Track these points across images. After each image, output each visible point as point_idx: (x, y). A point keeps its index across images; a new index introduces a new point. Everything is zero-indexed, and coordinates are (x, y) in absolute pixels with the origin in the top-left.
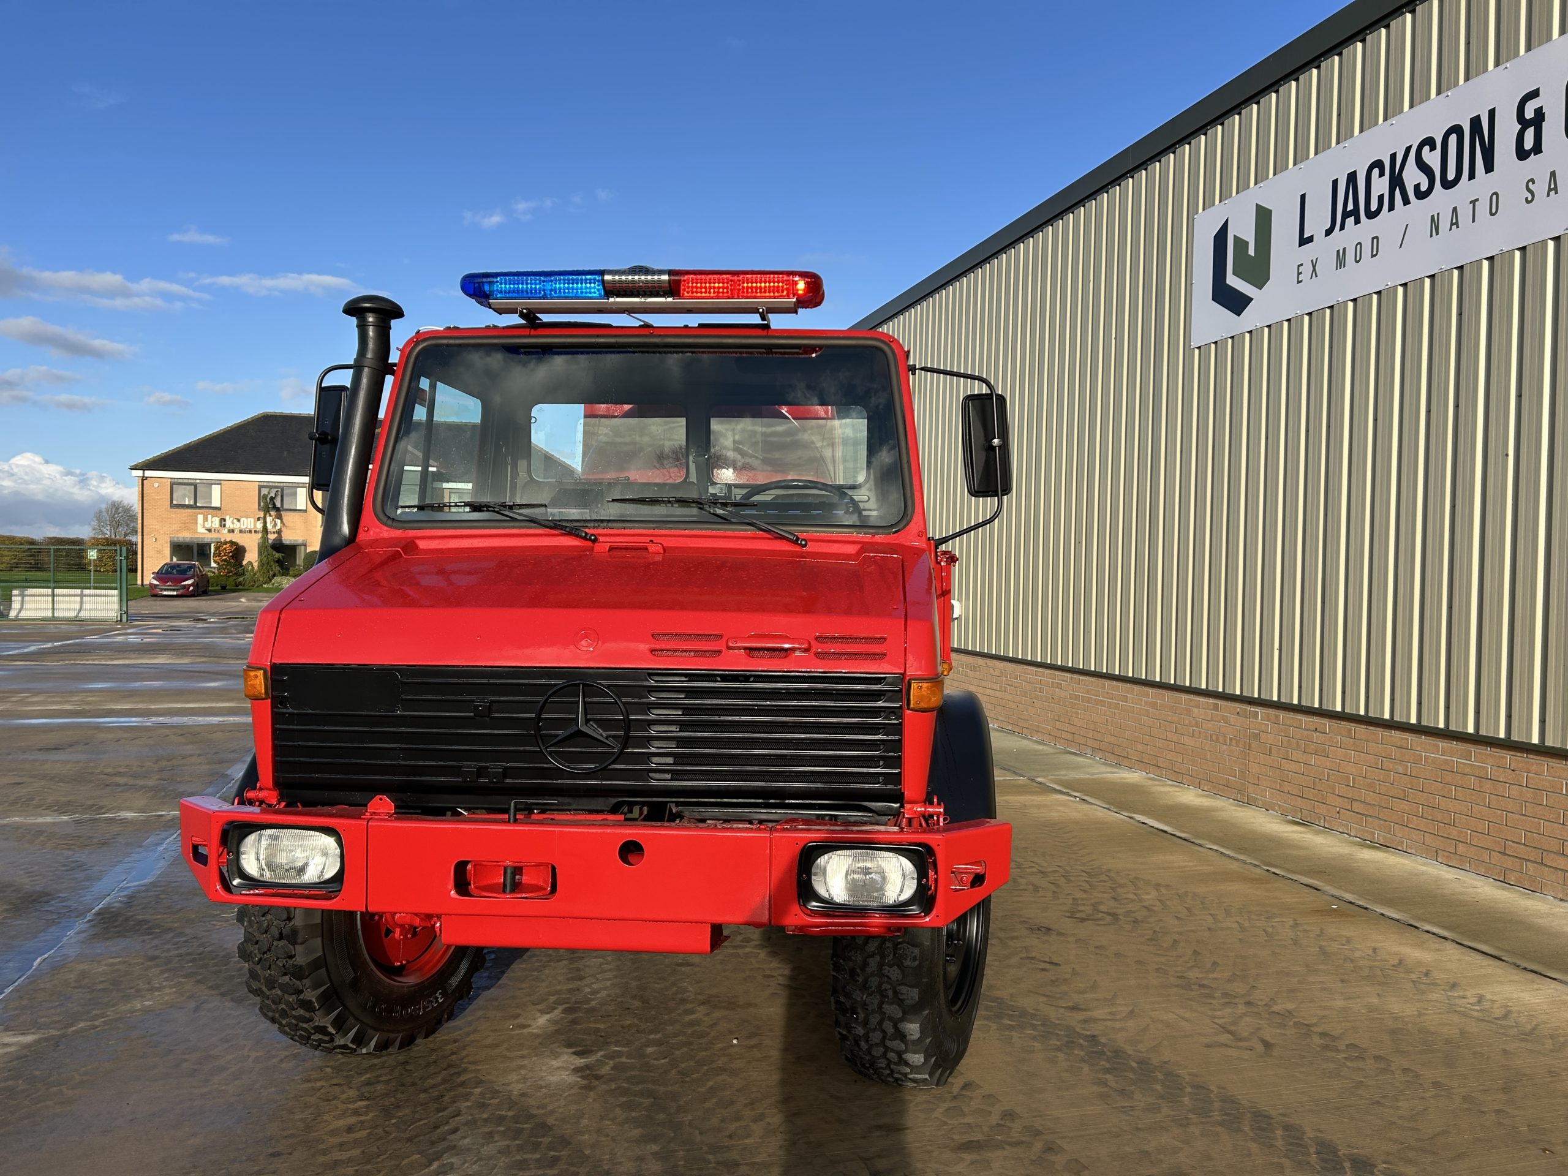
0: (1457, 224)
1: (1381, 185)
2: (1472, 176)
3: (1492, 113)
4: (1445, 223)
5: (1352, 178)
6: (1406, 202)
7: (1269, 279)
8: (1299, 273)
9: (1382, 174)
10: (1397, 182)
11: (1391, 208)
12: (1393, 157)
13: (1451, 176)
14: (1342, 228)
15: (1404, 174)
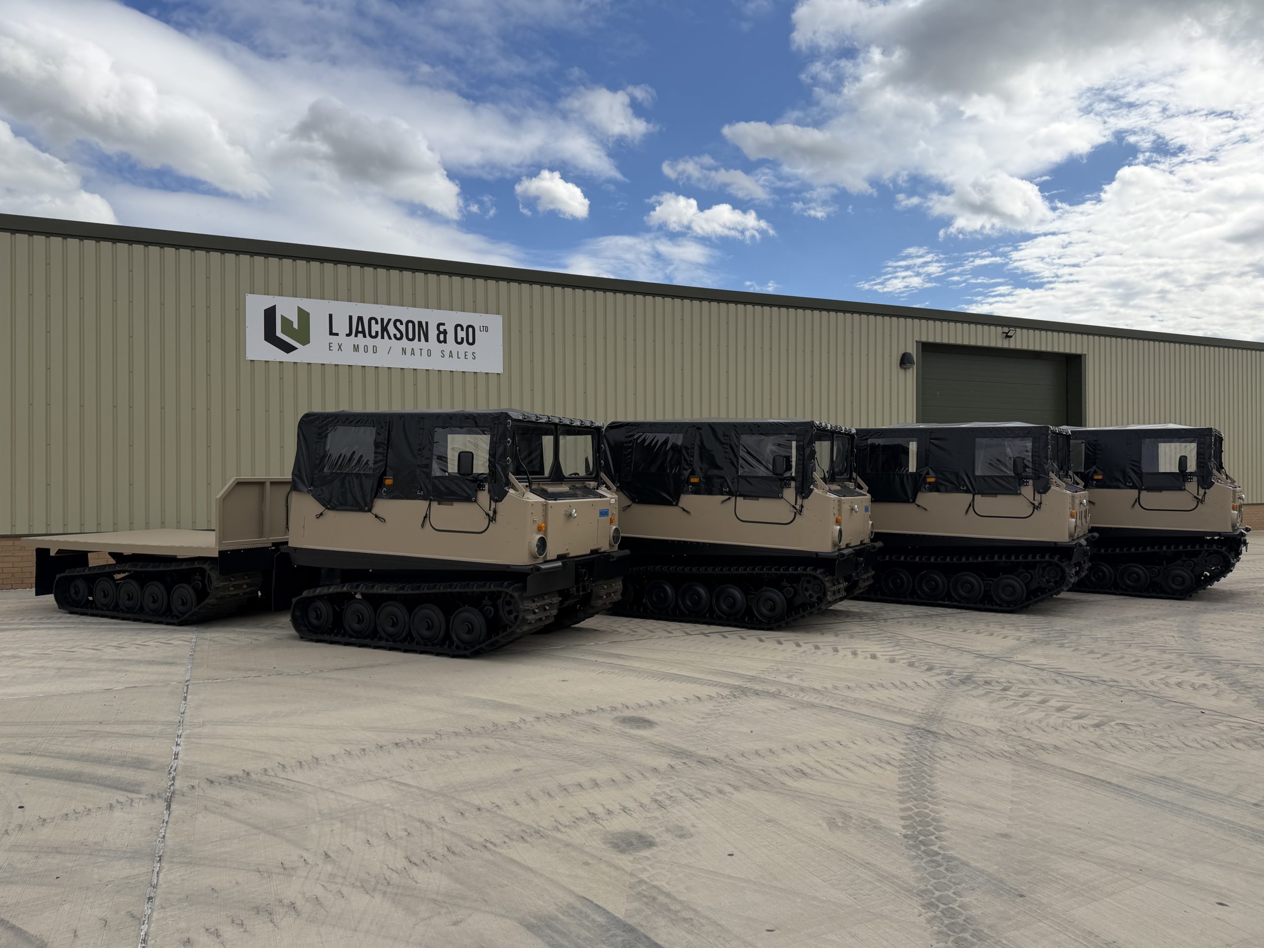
0: (414, 354)
1: (376, 328)
2: (419, 340)
3: (427, 323)
4: (409, 352)
5: (360, 319)
6: (390, 338)
7: (309, 342)
8: (330, 347)
9: (377, 323)
10: (384, 329)
11: (383, 337)
12: (382, 320)
13: (411, 336)
14: (356, 336)
15: (388, 328)
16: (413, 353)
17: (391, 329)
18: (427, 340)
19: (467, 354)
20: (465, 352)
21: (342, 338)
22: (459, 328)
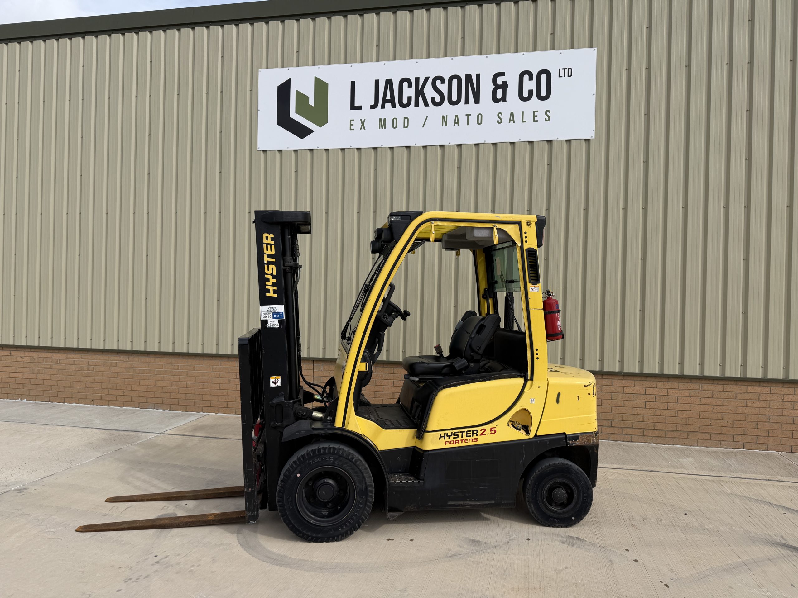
1: (409, 92)
2: (467, 102)
3: (478, 76)
5: (389, 83)
6: (426, 104)
8: (351, 125)
9: (410, 86)
10: (419, 92)
11: (417, 105)
13: (454, 98)
14: (383, 107)
15: (424, 90)
16: (457, 123)
17: (429, 92)
18: (477, 101)
19: (536, 114)
20: (534, 112)
21: (366, 113)
22: (526, 77)
